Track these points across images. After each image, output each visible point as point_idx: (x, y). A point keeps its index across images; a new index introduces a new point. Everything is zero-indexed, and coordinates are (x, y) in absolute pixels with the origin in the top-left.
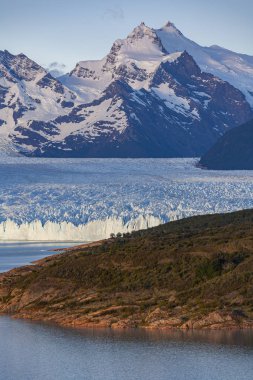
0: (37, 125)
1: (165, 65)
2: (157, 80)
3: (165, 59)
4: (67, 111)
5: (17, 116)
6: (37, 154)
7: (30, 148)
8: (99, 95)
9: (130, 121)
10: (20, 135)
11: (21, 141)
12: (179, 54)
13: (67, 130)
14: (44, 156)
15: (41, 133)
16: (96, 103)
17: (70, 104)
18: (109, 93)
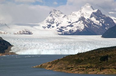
0: (62, 27)
1: (93, 13)
2: (91, 16)
3: (93, 11)
4: (69, 24)
5: (57, 25)
6: (62, 34)
7: (60, 33)
8: (77, 20)
9: (85, 26)
10: (58, 30)
11: (58, 31)
12: (97, 10)
13: (69, 28)
14: (64, 35)
15: (63, 29)
16: (77, 22)
17: (70, 22)
18: (80, 20)
